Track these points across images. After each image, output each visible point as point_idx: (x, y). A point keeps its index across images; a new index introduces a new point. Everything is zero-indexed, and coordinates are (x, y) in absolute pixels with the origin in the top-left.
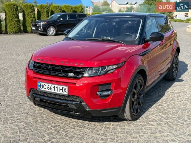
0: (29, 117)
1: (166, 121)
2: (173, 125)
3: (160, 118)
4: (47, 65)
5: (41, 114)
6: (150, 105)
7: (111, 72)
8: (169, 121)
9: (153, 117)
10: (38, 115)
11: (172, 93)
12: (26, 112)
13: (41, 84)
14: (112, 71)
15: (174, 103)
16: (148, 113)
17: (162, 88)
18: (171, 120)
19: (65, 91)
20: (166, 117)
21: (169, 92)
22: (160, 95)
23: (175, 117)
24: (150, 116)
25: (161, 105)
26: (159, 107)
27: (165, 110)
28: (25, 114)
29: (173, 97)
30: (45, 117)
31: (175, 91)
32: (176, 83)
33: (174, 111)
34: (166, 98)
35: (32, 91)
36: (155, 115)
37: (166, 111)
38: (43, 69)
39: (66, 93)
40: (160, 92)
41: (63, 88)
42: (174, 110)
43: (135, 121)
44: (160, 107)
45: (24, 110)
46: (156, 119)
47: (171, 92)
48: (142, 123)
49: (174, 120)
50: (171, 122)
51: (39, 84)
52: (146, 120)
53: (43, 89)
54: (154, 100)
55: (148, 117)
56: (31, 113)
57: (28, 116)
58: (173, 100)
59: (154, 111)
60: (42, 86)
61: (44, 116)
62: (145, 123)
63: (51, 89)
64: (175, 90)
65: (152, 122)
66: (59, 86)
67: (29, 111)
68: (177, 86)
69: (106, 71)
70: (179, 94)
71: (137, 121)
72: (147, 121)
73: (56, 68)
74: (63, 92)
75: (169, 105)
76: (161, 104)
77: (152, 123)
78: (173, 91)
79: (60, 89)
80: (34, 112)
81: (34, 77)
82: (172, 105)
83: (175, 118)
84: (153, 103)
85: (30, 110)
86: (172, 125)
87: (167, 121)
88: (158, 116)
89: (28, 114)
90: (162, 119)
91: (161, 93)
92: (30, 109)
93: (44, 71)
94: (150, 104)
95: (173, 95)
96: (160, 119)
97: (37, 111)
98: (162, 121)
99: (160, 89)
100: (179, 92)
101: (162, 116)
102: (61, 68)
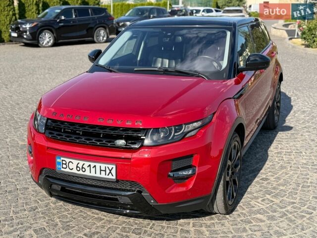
0: (40, 217)
1: (281, 210)
2: (296, 217)
3: (271, 204)
4: (72, 124)
5: (60, 209)
6: (247, 179)
7: (193, 134)
8: (287, 211)
9: (259, 204)
10: (55, 211)
11: (278, 153)
12: (32, 208)
13: (62, 160)
14: (192, 132)
15: (287, 174)
16: (249, 196)
17: (260, 145)
18: (289, 208)
19: (110, 172)
20: (280, 202)
21: (272, 151)
22: (259, 160)
23: (295, 201)
24: (253, 203)
25: (266, 179)
26: (263, 183)
27: (274, 188)
28: (30, 211)
29: (281, 163)
30: (69, 216)
31: (282, 151)
32: (280, 134)
33: (290, 190)
34: (271, 164)
35: (44, 172)
36: (261, 199)
37: (278, 191)
38: (65, 132)
39: (113, 177)
40: (258, 153)
41: (107, 168)
42: (289, 188)
43: (231, 215)
44: (266, 182)
45: (27, 204)
46: (264, 207)
47: (276, 151)
48: (243, 218)
49: (294, 208)
50: (291, 213)
51: (58, 160)
52: (247, 210)
53: (67, 170)
54: (252, 169)
55: (250, 204)
56: (42, 208)
57: (38, 216)
58: (282, 167)
59: (257, 192)
60: (66, 164)
61: (65, 213)
62: (249, 217)
63: (84, 170)
64: (281, 149)
65: (260, 213)
66: (98, 165)
67: (36, 205)
68: (283, 139)
69: (182, 133)
70: (290, 155)
71: (233, 213)
72: (251, 213)
73: (91, 130)
74: (107, 174)
75: (279, 178)
76: (264, 177)
77: (259, 216)
78: (279, 150)
79: (101, 170)
80: (46, 206)
81: (48, 148)
82: (284, 178)
83: (295, 203)
84: (251, 175)
85: (38, 203)
86: (293, 218)
87: (284, 210)
88: (267, 201)
89: (37, 210)
90: (274, 206)
91: (260, 154)
92: (38, 201)
93: (68, 137)
94: (247, 177)
95: (281, 158)
96: (271, 206)
97: (51, 204)
98: (275, 211)
99: (257, 148)
100: (288, 151)
101: (273, 201)
102: (101, 131)
